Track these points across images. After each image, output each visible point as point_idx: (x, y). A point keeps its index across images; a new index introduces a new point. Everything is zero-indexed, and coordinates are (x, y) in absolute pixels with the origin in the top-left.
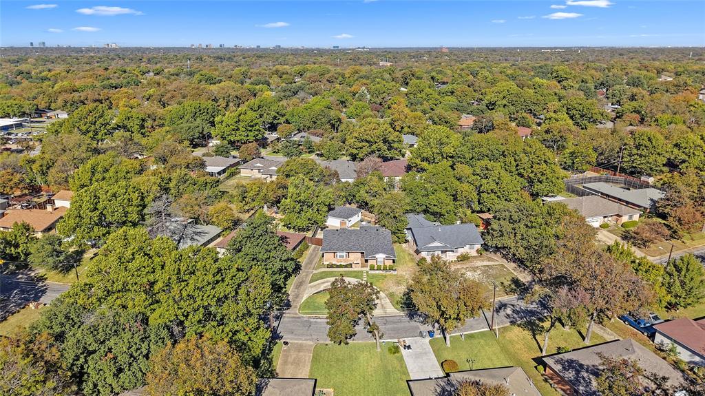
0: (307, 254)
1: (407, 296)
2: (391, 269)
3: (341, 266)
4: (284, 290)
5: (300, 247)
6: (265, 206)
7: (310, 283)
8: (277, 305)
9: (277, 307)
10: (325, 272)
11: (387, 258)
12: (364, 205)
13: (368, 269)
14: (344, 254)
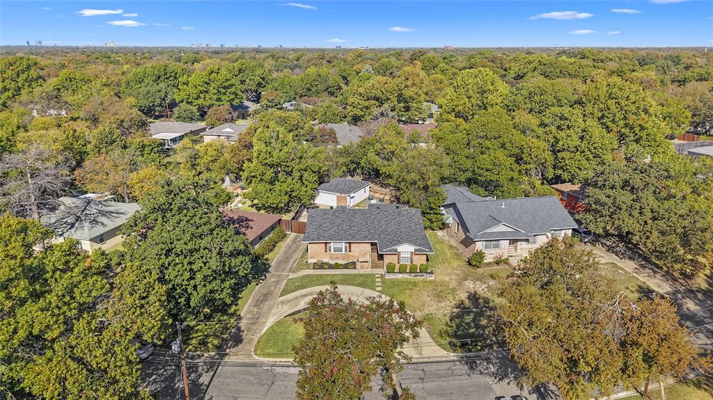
0: (282, 247)
1: (458, 321)
2: (424, 270)
3: (337, 266)
4: (234, 308)
5: (271, 235)
6: (227, 179)
7: (282, 295)
8: (217, 336)
9: (216, 342)
10: (309, 276)
11: (416, 252)
12: (374, 175)
13: (382, 271)
14: (343, 245)
